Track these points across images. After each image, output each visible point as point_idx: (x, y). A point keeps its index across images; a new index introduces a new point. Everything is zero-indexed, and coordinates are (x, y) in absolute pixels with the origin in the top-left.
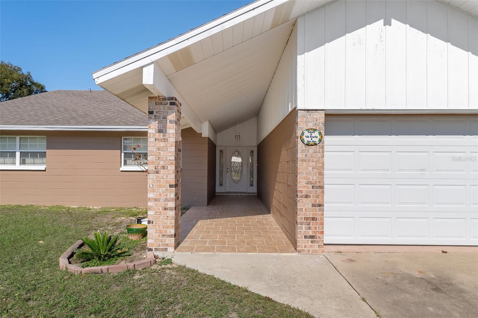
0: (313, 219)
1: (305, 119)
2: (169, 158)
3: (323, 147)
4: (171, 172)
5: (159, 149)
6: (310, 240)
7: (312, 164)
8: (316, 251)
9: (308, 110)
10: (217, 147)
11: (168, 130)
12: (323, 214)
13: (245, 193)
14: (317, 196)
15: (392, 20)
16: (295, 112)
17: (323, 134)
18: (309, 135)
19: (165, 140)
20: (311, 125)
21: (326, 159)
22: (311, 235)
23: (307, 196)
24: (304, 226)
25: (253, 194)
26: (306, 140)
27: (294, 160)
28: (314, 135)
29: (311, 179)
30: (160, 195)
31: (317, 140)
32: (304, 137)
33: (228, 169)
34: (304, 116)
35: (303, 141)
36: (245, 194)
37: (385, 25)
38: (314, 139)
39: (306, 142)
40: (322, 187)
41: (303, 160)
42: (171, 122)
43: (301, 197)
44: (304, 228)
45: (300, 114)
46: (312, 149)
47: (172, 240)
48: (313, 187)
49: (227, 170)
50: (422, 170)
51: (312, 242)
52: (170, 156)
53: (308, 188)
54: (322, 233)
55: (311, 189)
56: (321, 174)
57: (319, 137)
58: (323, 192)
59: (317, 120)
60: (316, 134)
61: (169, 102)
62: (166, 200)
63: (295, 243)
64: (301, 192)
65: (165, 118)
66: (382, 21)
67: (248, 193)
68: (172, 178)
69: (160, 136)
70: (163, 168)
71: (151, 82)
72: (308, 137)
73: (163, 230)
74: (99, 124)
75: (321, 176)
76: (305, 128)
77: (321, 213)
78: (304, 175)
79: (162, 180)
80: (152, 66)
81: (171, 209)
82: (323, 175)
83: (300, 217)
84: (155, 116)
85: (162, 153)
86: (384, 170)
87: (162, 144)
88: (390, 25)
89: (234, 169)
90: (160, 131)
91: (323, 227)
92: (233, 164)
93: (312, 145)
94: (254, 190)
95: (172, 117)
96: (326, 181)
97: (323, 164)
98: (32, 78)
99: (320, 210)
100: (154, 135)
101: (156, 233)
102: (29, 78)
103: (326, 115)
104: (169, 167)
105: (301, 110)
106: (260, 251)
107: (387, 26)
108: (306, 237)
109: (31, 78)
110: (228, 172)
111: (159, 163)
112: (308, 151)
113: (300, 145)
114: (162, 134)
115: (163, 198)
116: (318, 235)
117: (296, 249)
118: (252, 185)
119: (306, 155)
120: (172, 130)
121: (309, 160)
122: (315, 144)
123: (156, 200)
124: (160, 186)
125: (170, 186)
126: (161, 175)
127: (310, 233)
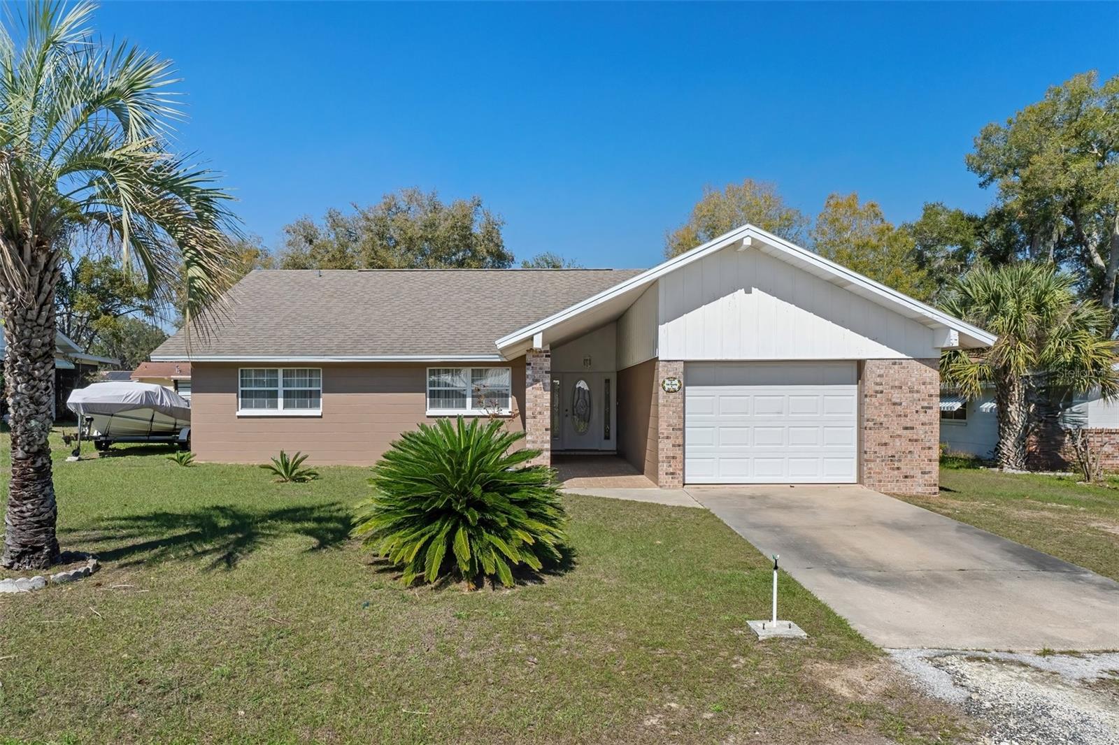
0: (674, 458)
1: (665, 368)
2: (545, 405)
3: (683, 394)
4: (547, 417)
5: (536, 397)
6: (670, 476)
7: (672, 408)
8: (677, 486)
9: (669, 361)
11: (543, 379)
12: (684, 454)
13: (597, 450)
14: (677, 437)
16: (656, 359)
17: (682, 380)
18: (669, 382)
20: (671, 374)
22: (673, 472)
23: (668, 438)
24: (665, 464)
25: (611, 453)
27: (657, 405)
28: (674, 383)
29: (671, 422)
30: (538, 437)
31: (676, 388)
32: (665, 385)
33: (567, 410)
34: (665, 366)
35: (664, 388)
36: (596, 453)
38: (674, 387)
39: (666, 389)
40: (684, 430)
41: (664, 406)
42: (546, 372)
43: (663, 438)
44: (665, 466)
45: (660, 363)
46: (672, 396)
48: (674, 429)
49: (567, 413)
50: (778, 413)
51: (673, 478)
52: (546, 403)
53: (668, 430)
54: (684, 472)
55: (671, 431)
56: (683, 418)
57: (678, 385)
58: (685, 434)
59: (676, 369)
60: (676, 382)
61: (545, 354)
62: (543, 442)
63: (657, 482)
64: (663, 434)
65: (541, 368)
67: (602, 451)
68: (548, 423)
69: (537, 385)
70: (540, 413)
71: (539, 346)
72: (668, 385)
74: (401, 352)
75: (683, 420)
76: (665, 376)
77: (682, 452)
78: (665, 419)
79: (539, 425)
80: (542, 333)
81: (547, 449)
82: (685, 418)
83: (662, 456)
84: (532, 367)
85: (539, 400)
86: (743, 413)
87: (539, 393)
89: (577, 411)
91: (685, 466)
93: (672, 392)
94: (611, 445)
96: (688, 424)
97: (684, 408)
99: (682, 449)
103: (684, 363)
104: (545, 413)
105: (662, 361)
106: (625, 488)
108: (667, 474)
110: (567, 416)
111: (536, 409)
112: (669, 397)
113: (661, 392)
115: (539, 440)
116: (680, 472)
117: (658, 484)
118: (607, 437)
119: (666, 401)
121: (669, 405)
122: (675, 391)
123: (533, 442)
124: (537, 430)
125: (547, 430)
126: (538, 420)
127: (671, 470)
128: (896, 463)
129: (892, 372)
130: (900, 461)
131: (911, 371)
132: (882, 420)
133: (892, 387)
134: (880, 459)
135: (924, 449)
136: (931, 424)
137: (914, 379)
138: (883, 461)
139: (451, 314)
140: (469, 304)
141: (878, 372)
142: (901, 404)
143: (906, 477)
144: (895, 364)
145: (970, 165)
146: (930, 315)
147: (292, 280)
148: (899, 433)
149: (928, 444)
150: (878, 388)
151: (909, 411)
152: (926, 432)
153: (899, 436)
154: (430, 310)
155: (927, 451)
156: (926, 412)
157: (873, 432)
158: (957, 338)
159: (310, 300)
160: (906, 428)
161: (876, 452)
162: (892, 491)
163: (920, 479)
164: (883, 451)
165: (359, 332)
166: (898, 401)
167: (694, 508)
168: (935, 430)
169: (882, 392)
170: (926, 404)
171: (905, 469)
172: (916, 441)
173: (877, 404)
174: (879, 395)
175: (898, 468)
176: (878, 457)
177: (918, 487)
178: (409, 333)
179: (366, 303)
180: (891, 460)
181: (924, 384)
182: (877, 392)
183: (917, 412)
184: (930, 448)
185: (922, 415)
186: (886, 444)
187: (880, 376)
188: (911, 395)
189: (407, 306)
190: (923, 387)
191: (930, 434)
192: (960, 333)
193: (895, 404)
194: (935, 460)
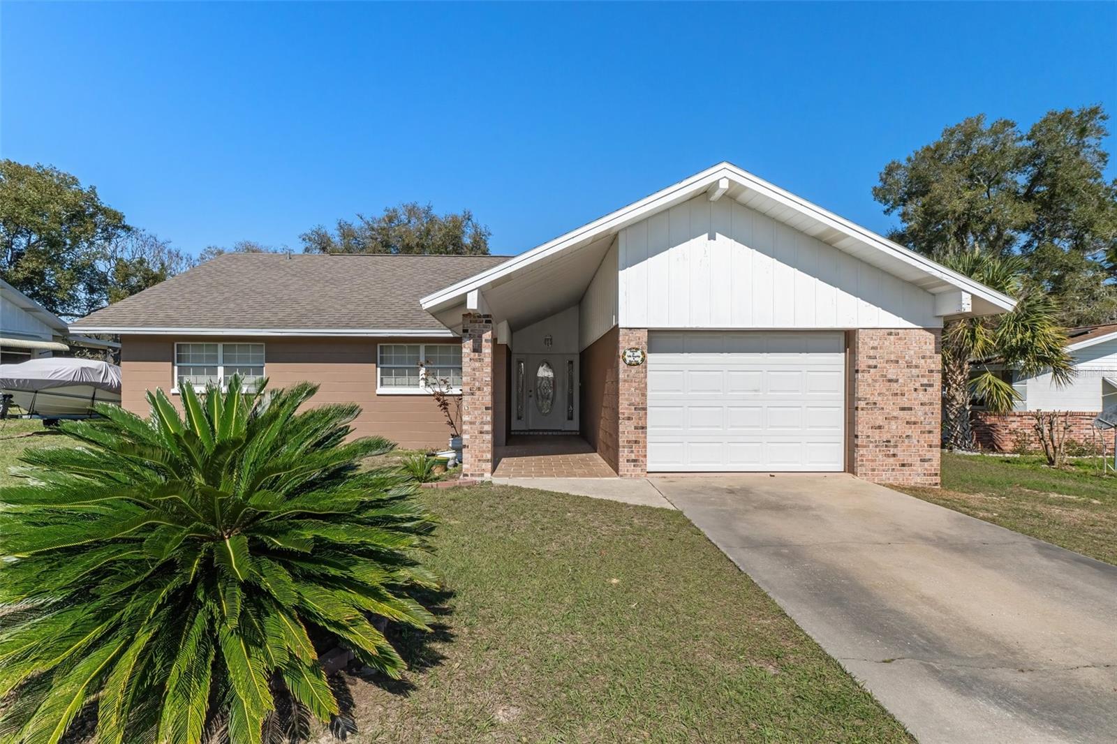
0: (636, 442)
1: (627, 337)
2: (485, 379)
3: (646, 367)
4: (487, 394)
5: (474, 370)
6: (633, 464)
7: (634, 384)
8: (638, 475)
9: (630, 329)
10: (513, 355)
11: (483, 349)
12: (645, 437)
13: (560, 431)
14: (640, 419)
15: (717, 234)
16: (616, 329)
17: (646, 351)
18: (631, 354)
19: (480, 360)
20: (633, 344)
21: (649, 380)
22: (634, 458)
23: (629, 419)
24: (626, 449)
25: (574, 433)
26: (628, 360)
27: (616, 381)
28: (636, 354)
29: (633, 400)
30: (476, 418)
31: (639, 360)
32: (626, 357)
33: (531, 391)
34: (626, 335)
35: (625, 360)
36: (560, 433)
37: (709, 239)
38: (636, 359)
39: (628, 362)
40: (645, 409)
41: (625, 381)
42: (486, 341)
43: (623, 419)
44: (626, 452)
45: (621, 332)
46: (634, 370)
47: (489, 465)
48: (635, 408)
49: (530, 394)
50: (756, 391)
51: (634, 466)
52: (486, 377)
53: (630, 409)
54: (645, 456)
55: (633, 411)
56: (644, 395)
57: (641, 357)
58: (646, 413)
59: (639, 339)
60: (639, 353)
61: (484, 319)
62: (482, 423)
63: (617, 470)
64: (623, 414)
65: (480, 337)
66: (706, 236)
67: (565, 431)
68: (488, 400)
69: (475, 355)
70: (479, 389)
71: (475, 307)
72: (630, 356)
73: (479, 455)
75: (644, 398)
76: (627, 346)
77: (643, 435)
78: (627, 396)
79: (478, 403)
80: (476, 291)
81: (487, 432)
82: (646, 396)
83: (622, 440)
84: (470, 335)
85: (477, 373)
86: (715, 391)
87: (477, 364)
88: (715, 239)
89: (541, 391)
90: (475, 351)
91: (646, 451)
92: (539, 382)
93: (634, 365)
94: (574, 425)
95: (487, 335)
96: (649, 403)
97: (646, 385)
98: (98, 199)
99: (642, 433)
100: (469, 355)
101: (472, 457)
102: (92, 199)
103: (648, 331)
104: (485, 389)
105: (623, 328)
106: (580, 477)
107: (712, 241)
108: (628, 461)
109: (96, 199)
110: (530, 396)
111: (474, 384)
112: (631, 371)
113: (622, 365)
114: (477, 354)
115: (478, 421)
116: (641, 459)
117: (618, 474)
118: (570, 418)
119: (628, 376)
120: (487, 349)
121: (632, 380)
122: (638, 364)
123: (471, 423)
124: (476, 409)
125: (487, 408)
126: (476, 397)
127: (633, 456)
128: (892, 449)
129: (887, 343)
130: (896, 446)
131: (909, 342)
132: (876, 399)
133: (887, 362)
134: (874, 444)
135: (924, 432)
136: (931, 404)
137: (912, 352)
138: (876, 446)
139: (410, 292)
140: (431, 284)
141: (872, 343)
142: (897, 381)
143: (903, 465)
144: (890, 334)
145: (876, 195)
146: (938, 274)
147: (261, 262)
148: (895, 414)
149: (928, 428)
150: (872, 362)
151: (906, 389)
152: (926, 414)
153: (896, 418)
154: (390, 288)
155: (927, 435)
156: (926, 390)
157: (865, 412)
158: (970, 302)
159: (270, 278)
160: (903, 409)
161: (868, 437)
162: (887, 482)
163: (918, 468)
164: (876, 435)
165: (308, 307)
166: (894, 377)
167: (663, 509)
168: (936, 410)
169: (875, 367)
170: (925, 381)
171: (903, 456)
172: (915, 423)
173: (870, 381)
174: (872, 370)
175: (894, 455)
176: (872, 442)
177: (917, 477)
178: (362, 308)
179: (327, 281)
180: (886, 446)
181: (923, 357)
182: (870, 367)
183: (916, 390)
184: (930, 432)
185: (921, 393)
186: (880, 427)
187: (873, 348)
188: (909, 370)
189: (368, 285)
190: (923, 361)
191: (930, 415)
192: (974, 297)
193: (890, 381)
194: (936, 446)
